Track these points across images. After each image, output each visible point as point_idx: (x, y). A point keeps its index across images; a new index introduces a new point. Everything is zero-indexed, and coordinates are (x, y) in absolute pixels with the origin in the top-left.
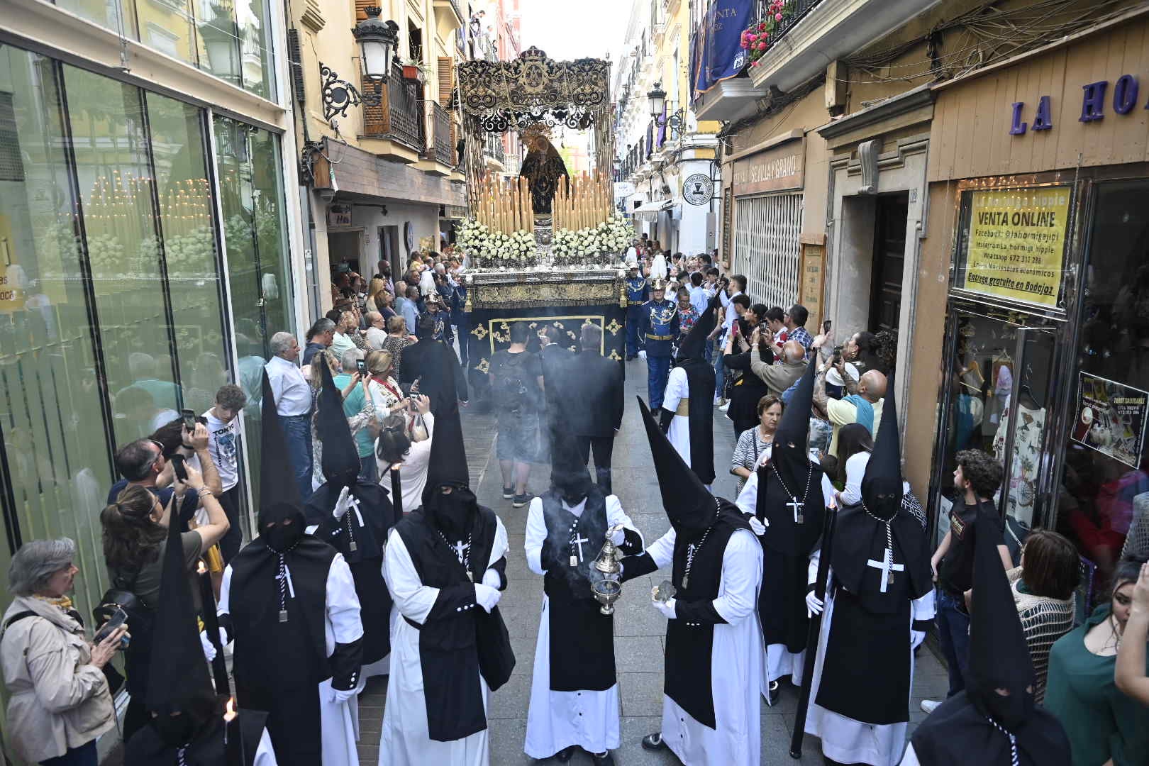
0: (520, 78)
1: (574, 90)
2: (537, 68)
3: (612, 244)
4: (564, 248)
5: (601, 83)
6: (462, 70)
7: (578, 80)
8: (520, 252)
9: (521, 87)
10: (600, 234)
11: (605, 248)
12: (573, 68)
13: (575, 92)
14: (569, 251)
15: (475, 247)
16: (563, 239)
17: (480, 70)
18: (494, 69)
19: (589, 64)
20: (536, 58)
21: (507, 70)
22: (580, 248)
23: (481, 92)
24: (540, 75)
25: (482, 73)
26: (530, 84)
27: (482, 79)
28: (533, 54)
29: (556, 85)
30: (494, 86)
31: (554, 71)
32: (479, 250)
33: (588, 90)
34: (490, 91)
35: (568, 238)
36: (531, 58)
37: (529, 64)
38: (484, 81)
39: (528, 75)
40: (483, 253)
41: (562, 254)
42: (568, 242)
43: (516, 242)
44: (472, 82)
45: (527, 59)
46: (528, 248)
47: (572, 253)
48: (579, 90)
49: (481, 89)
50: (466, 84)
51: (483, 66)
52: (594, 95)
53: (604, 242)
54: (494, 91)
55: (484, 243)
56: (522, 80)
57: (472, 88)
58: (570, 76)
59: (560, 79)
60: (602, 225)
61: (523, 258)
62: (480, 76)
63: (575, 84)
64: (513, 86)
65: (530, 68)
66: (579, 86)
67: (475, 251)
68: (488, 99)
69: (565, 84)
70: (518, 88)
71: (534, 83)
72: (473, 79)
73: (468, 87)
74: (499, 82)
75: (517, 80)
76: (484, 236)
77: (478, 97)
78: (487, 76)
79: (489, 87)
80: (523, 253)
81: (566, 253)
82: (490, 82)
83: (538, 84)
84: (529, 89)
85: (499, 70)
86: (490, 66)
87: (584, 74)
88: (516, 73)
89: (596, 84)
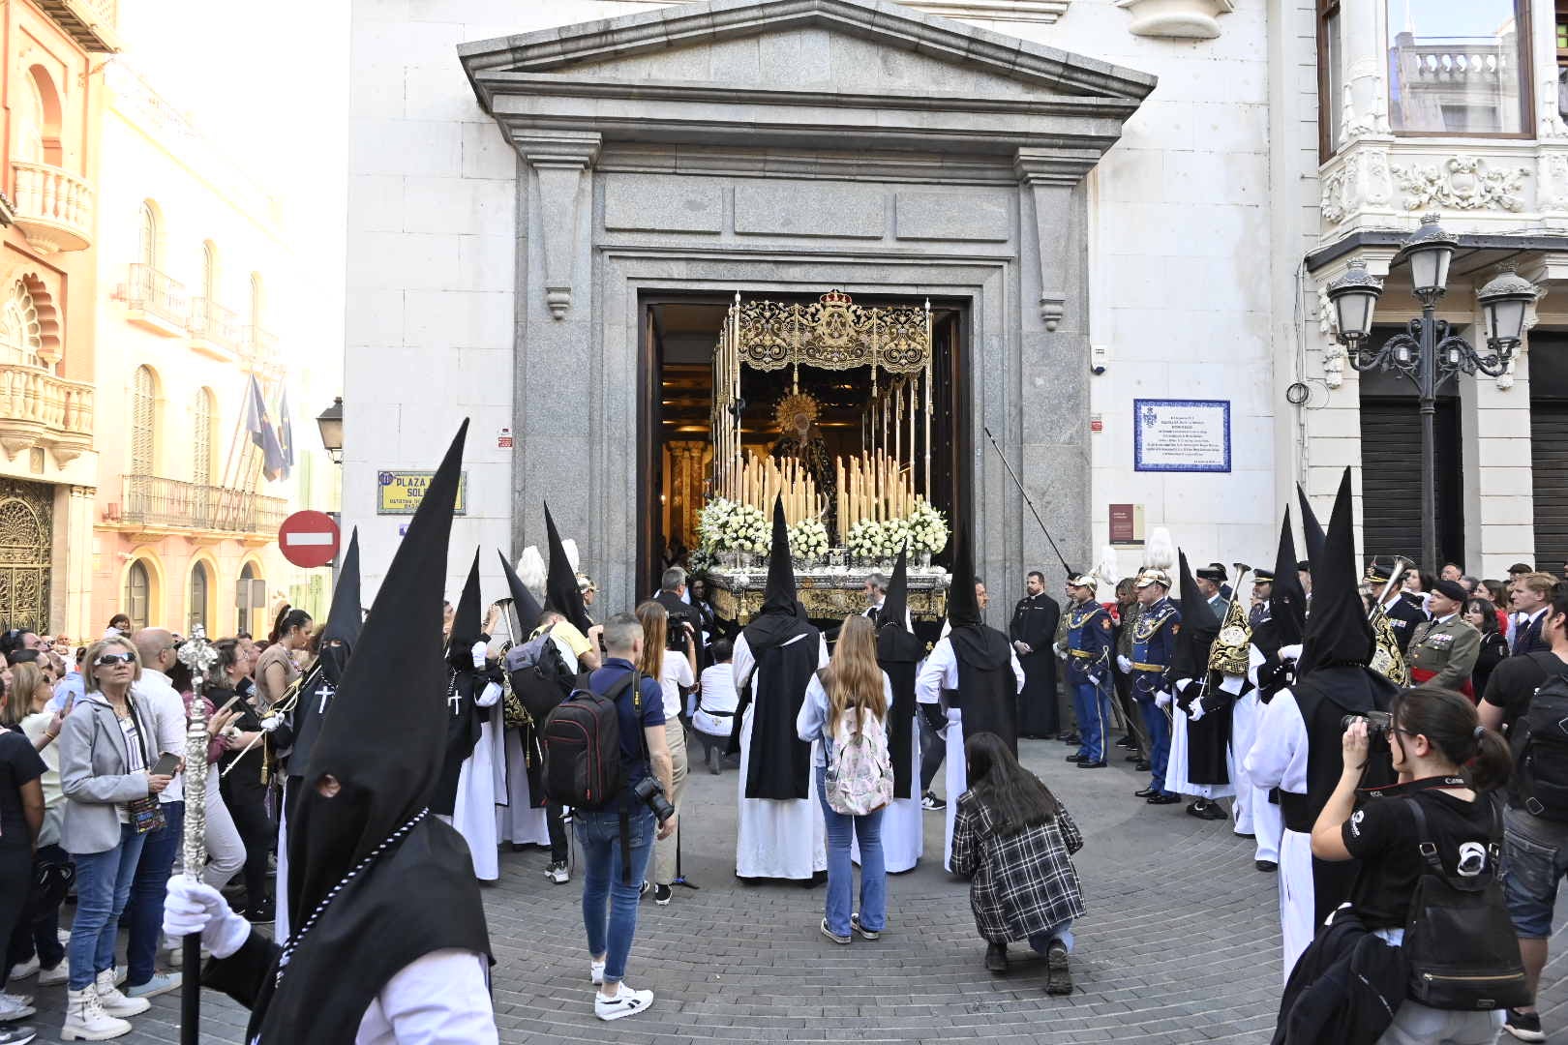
0: (819, 328)
1: (886, 344)
2: (840, 316)
3: (930, 540)
4: (867, 544)
5: (919, 339)
6: (744, 313)
7: (891, 333)
8: (809, 547)
9: (820, 338)
10: (913, 528)
11: (920, 546)
12: (885, 318)
13: (887, 348)
14: (874, 548)
15: (746, 538)
16: (865, 532)
17: (767, 314)
18: (786, 314)
19: (906, 316)
20: (839, 303)
21: (802, 316)
22: (887, 544)
23: (768, 340)
24: (843, 325)
25: (771, 317)
26: (831, 335)
27: (770, 326)
28: (836, 298)
29: (863, 338)
30: (784, 334)
31: (862, 320)
32: (753, 542)
33: (903, 346)
34: (778, 341)
35: (871, 531)
36: (833, 303)
37: (830, 310)
38: (772, 329)
39: (829, 324)
40: (759, 547)
41: (864, 552)
42: (871, 536)
43: (802, 533)
44: (757, 328)
45: (827, 304)
46: (819, 544)
47: (877, 551)
48: (892, 345)
49: (768, 337)
50: (750, 330)
51: (771, 310)
52: (911, 353)
53: (918, 538)
54: (784, 340)
55: (761, 533)
56: (820, 330)
57: (756, 336)
58: (879, 327)
59: (869, 332)
60: (916, 516)
61: (811, 555)
62: (767, 322)
63: (886, 338)
64: (808, 336)
65: (832, 315)
66: (892, 340)
67: (748, 545)
68: (777, 350)
69: (875, 336)
70: (815, 339)
71: (836, 334)
72: (758, 325)
73: (751, 335)
74: (792, 330)
75: (814, 329)
76: (759, 524)
77: (764, 347)
78: (776, 322)
79: (778, 336)
80: (812, 549)
81: (870, 550)
82: (779, 329)
83: (840, 336)
84: (829, 341)
85: (792, 315)
86: (780, 309)
87: (899, 326)
88: (814, 321)
89: (914, 340)
